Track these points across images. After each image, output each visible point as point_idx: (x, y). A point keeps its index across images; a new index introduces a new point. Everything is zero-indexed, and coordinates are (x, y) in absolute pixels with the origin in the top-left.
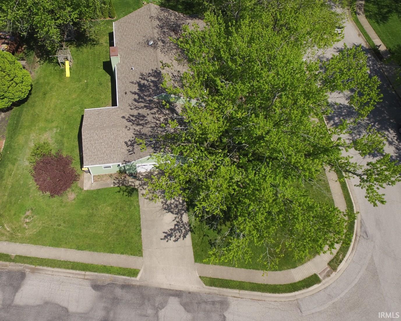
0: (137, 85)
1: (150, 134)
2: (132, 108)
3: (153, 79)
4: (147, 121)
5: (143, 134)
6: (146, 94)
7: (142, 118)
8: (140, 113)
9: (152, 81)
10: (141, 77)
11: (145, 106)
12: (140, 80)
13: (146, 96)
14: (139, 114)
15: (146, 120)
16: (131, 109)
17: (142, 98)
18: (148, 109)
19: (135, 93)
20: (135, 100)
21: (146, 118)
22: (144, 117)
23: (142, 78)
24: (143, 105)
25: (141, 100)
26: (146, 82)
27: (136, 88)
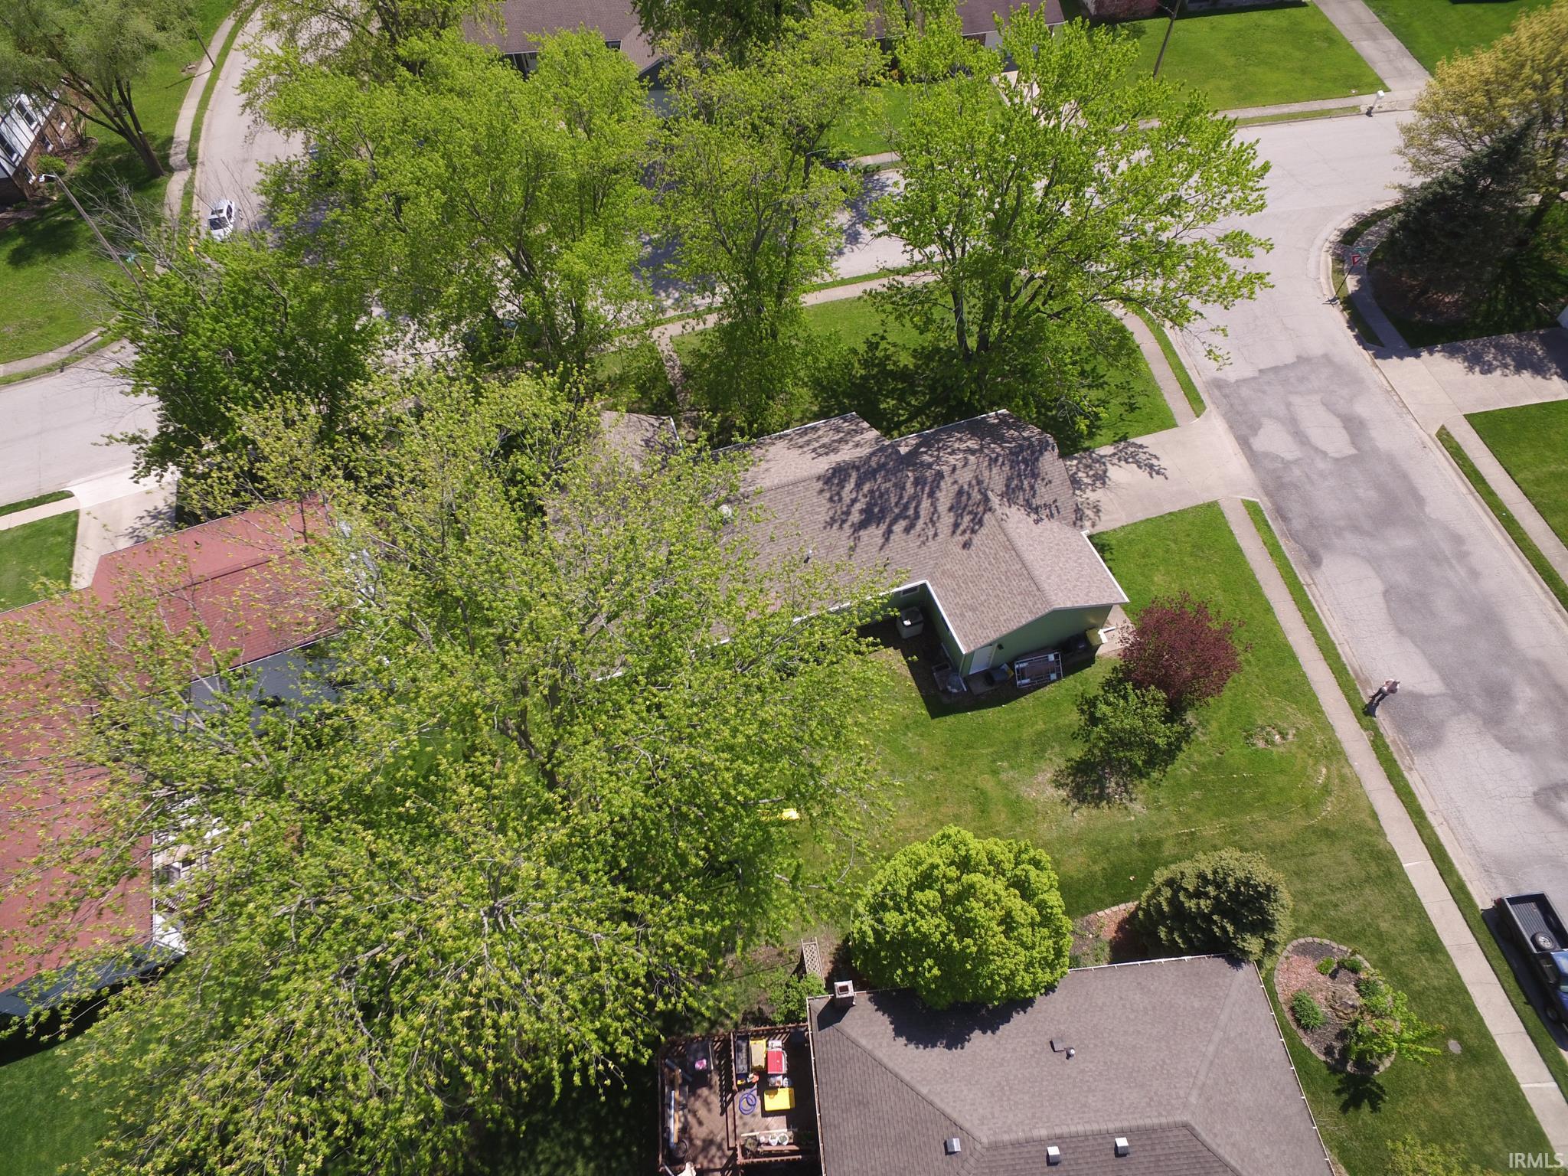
0: (861, 533)
1: (1006, 468)
2: (931, 533)
3: (850, 485)
4: (974, 482)
5: (1007, 486)
6: (893, 500)
7: (964, 498)
8: (949, 505)
9: (858, 486)
10: (836, 526)
11: (931, 495)
12: (846, 526)
13: (901, 497)
14: (950, 509)
15: (970, 484)
16: (936, 535)
17: (906, 507)
18: (938, 487)
19: (889, 532)
20: (907, 530)
21: (966, 487)
22: (960, 493)
23: (844, 521)
24: (926, 503)
25: (911, 512)
26: (858, 506)
27: (873, 534)
